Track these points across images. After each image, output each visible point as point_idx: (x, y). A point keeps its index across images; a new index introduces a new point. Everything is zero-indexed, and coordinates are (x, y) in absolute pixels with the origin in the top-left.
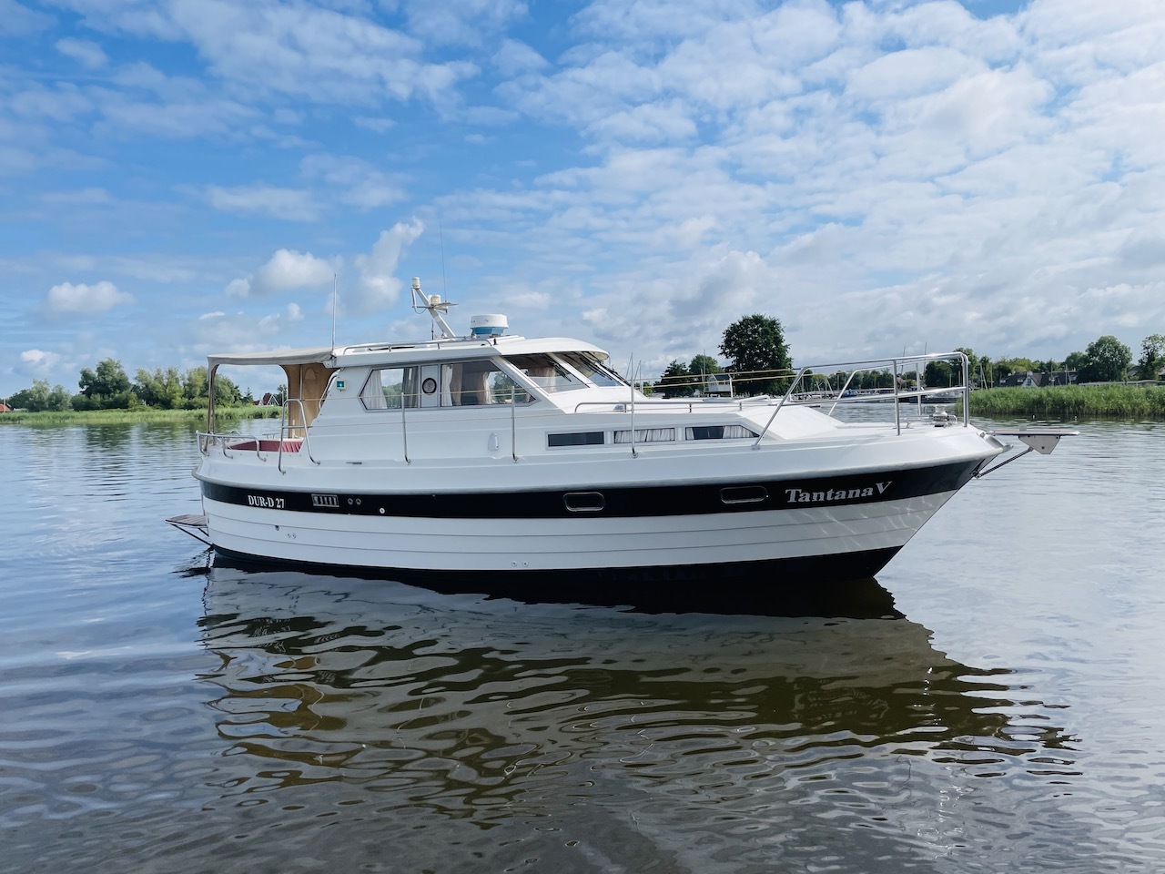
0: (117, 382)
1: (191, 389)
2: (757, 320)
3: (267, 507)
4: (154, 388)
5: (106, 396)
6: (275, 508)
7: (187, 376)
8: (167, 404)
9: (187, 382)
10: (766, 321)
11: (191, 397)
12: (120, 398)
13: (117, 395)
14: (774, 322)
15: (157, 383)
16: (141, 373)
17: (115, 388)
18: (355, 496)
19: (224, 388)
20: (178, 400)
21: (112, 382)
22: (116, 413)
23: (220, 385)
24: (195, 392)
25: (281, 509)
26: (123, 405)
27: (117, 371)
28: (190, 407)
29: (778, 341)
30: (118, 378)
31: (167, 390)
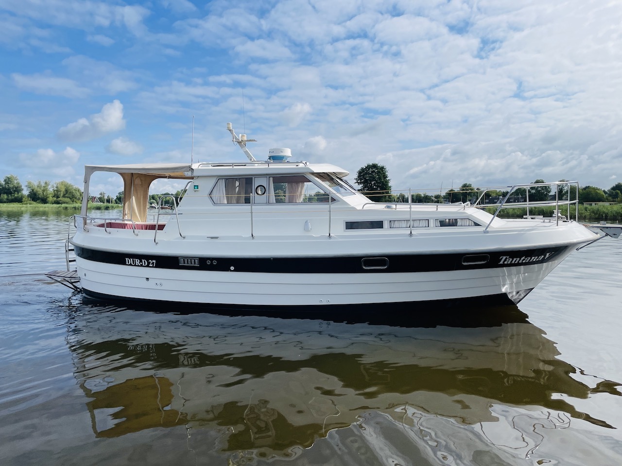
0: (16, 188)
1: (58, 193)
2: (374, 166)
3: (142, 266)
4: (37, 192)
5: (9, 196)
6: (148, 266)
7: (55, 186)
8: (44, 201)
9: (55, 189)
10: (379, 166)
11: (58, 197)
12: (18, 197)
13: (16, 195)
14: (383, 168)
15: (38, 189)
16: (30, 183)
17: (15, 191)
18: (212, 259)
19: (76, 193)
20: (51, 199)
21: (13, 188)
22: (17, 205)
23: (74, 191)
24: (60, 195)
25: (153, 267)
26: (19, 200)
27: (16, 182)
28: (57, 203)
29: (385, 177)
30: (16, 185)
31: (45, 193)
